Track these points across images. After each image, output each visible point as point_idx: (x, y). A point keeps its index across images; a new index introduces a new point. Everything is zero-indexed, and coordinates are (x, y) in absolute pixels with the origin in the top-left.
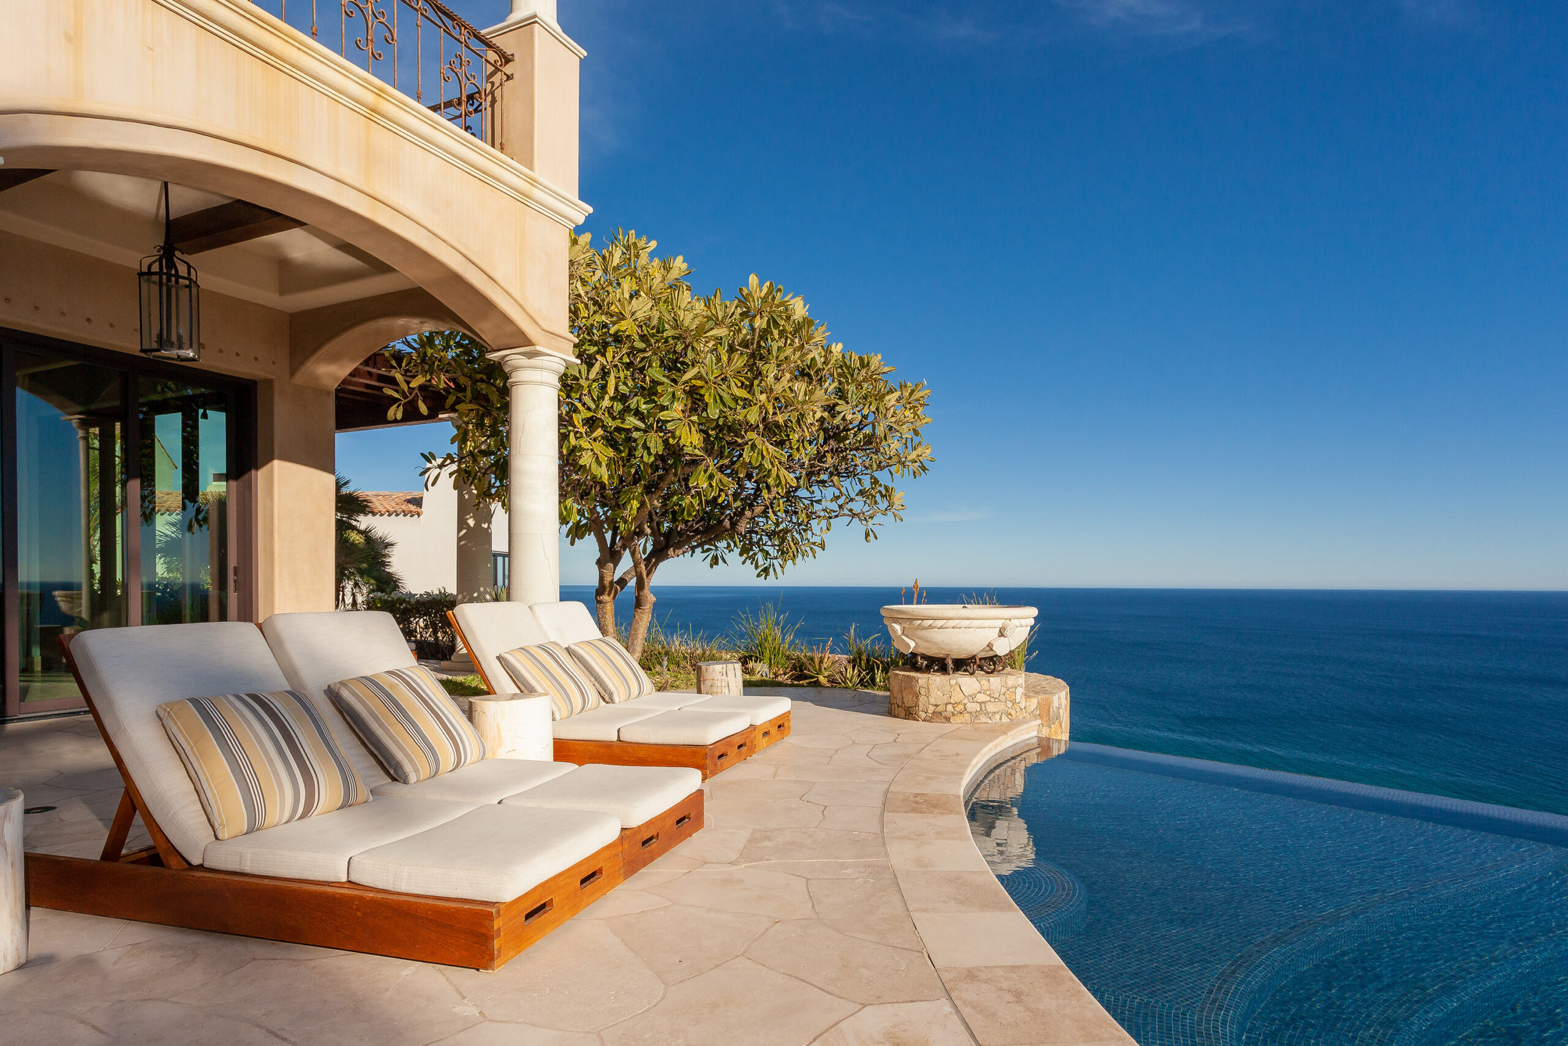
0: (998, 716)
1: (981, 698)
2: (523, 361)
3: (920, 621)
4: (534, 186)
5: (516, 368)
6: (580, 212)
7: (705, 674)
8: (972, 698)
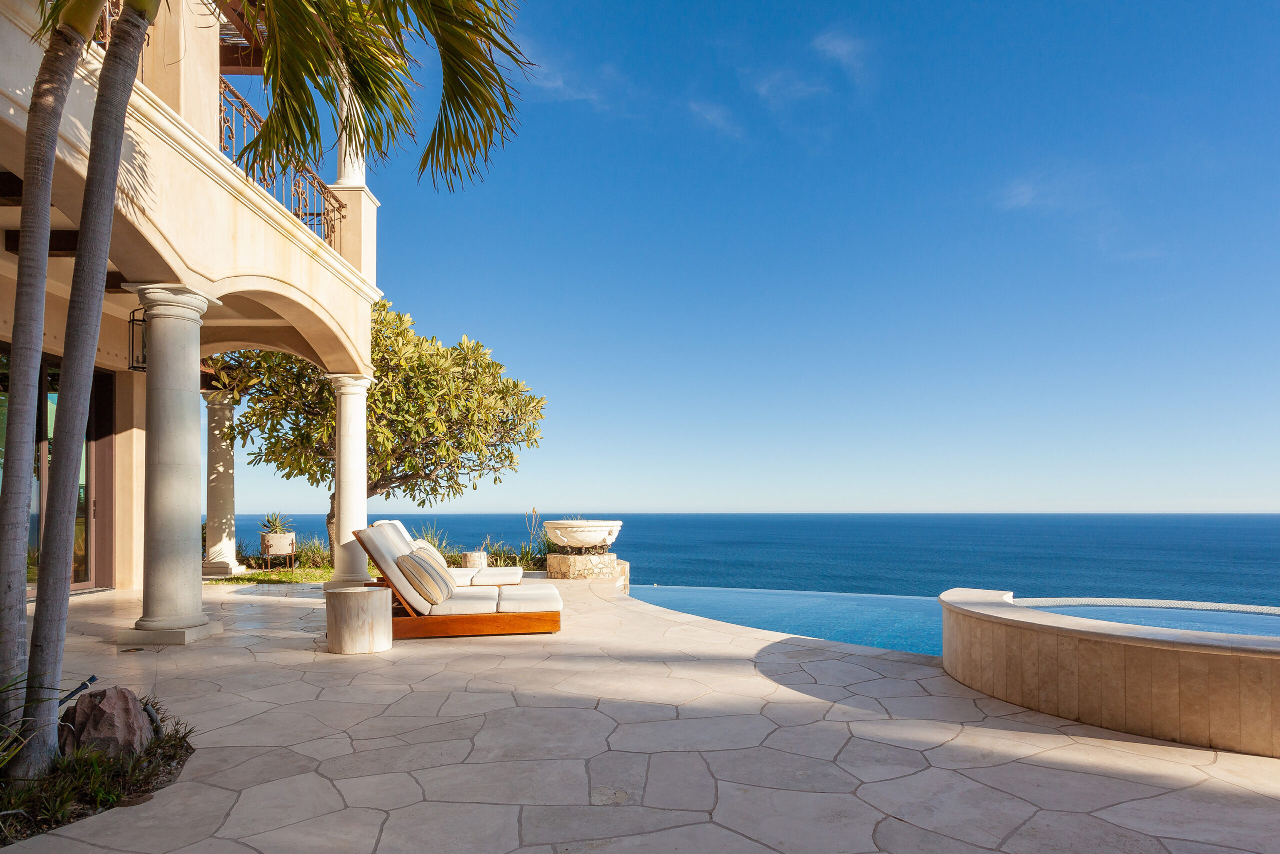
0: (607, 575)
1: (600, 566)
2: (352, 381)
3: (571, 529)
4: (364, 284)
5: (345, 385)
6: (377, 295)
7: (470, 558)
8: (596, 566)
